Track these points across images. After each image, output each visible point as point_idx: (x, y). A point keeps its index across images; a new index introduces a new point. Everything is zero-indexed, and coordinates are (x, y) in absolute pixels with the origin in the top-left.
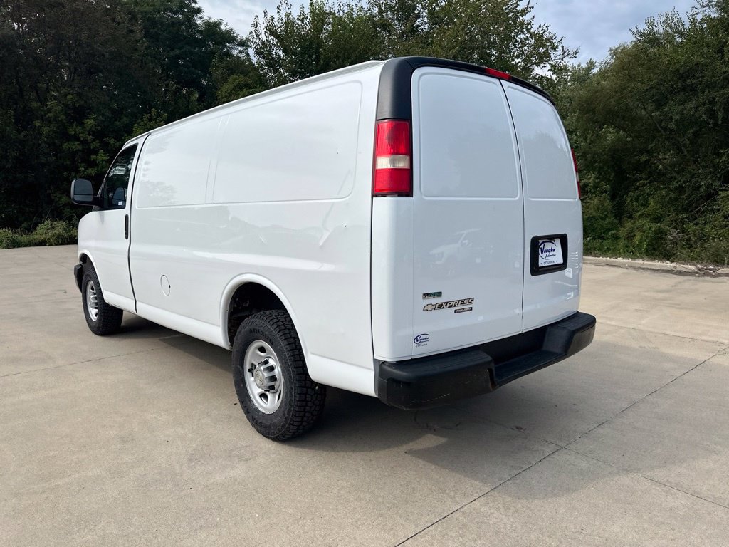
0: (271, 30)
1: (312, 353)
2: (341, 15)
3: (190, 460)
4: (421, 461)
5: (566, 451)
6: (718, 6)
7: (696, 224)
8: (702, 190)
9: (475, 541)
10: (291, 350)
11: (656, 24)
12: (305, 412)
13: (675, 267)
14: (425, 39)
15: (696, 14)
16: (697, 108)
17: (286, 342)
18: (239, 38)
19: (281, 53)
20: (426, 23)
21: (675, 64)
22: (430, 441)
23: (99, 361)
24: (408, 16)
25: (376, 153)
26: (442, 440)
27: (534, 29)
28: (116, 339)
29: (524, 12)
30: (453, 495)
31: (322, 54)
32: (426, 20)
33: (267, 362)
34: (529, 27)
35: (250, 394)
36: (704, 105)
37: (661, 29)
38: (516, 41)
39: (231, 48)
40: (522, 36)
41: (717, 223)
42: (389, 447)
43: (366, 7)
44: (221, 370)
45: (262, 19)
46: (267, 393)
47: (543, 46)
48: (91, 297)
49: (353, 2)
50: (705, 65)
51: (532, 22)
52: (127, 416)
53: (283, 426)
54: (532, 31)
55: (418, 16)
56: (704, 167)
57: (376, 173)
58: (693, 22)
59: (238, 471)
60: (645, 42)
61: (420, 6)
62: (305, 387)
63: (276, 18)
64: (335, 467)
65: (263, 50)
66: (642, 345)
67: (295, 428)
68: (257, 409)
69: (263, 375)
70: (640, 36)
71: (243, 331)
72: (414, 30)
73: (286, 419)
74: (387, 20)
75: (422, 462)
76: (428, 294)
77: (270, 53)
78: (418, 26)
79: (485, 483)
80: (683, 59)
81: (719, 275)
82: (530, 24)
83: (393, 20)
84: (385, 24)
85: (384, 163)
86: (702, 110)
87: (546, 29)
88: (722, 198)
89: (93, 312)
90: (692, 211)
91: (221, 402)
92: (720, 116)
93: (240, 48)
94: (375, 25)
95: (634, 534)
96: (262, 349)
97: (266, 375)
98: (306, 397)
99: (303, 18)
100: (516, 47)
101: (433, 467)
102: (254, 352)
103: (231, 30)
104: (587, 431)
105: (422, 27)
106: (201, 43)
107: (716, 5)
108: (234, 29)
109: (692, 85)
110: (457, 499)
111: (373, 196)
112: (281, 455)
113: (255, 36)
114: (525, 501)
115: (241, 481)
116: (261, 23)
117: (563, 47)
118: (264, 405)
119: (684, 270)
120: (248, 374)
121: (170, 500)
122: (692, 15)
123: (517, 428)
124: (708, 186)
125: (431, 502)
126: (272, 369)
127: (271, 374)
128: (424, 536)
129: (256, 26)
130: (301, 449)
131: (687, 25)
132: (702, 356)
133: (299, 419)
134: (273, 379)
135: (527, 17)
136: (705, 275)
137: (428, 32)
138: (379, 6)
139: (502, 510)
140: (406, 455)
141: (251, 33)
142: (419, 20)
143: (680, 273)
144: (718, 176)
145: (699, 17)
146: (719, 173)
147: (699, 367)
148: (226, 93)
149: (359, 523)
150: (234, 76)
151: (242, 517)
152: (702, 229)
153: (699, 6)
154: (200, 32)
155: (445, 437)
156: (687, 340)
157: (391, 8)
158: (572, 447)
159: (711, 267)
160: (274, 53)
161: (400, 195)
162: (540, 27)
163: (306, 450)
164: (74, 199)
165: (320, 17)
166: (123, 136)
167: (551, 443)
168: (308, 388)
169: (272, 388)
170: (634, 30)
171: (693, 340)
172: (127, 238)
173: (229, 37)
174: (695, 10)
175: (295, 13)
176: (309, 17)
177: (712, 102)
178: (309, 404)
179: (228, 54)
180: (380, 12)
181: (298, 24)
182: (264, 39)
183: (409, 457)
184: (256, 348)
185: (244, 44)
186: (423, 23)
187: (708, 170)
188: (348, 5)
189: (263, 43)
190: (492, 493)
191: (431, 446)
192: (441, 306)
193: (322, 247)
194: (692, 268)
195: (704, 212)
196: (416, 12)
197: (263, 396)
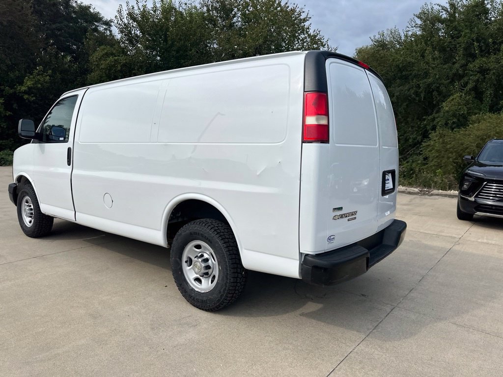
0: (131, 15)
1: (245, 249)
2: (181, 10)
3: (153, 329)
4: (313, 320)
5: (398, 309)
6: (421, 28)
7: (408, 162)
8: (410, 141)
9: (372, 370)
10: (227, 247)
11: (385, 35)
12: (235, 290)
13: (406, 189)
14: (240, 32)
15: (408, 31)
16: (410, 89)
17: (223, 242)
18: (104, 19)
19: (138, 33)
20: (239, 21)
21: (396, 61)
22: (312, 307)
23: (42, 257)
24: (228, 15)
25: (305, 114)
26: (320, 306)
27: (311, 32)
28: (48, 241)
29: (305, 20)
30: (344, 342)
31: (169, 36)
32: (240, 19)
33: (202, 256)
34: (308, 30)
35: (187, 279)
36: (413, 88)
37: (388, 38)
38: (299, 39)
39: (98, 26)
40: (303, 36)
41: (420, 162)
42: (288, 312)
43: (198, 6)
44: (143, 262)
45: (125, 8)
46: (201, 278)
47: (316, 43)
48: (26, 208)
49: (190, 2)
50: (413, 64)
51: (310, 28)
52: (87, 298)
53: (219, 300)
54: (309, 33)
55: (234, 16)
56: (412, 127)
57: (305, 127)
58: (406, 36)
59: (191, 334)
60: (378, 46)
61: (236, 10)
62: (237, 272)
63: (136, 8)
64: (259, 328)
65: (125, 29)
66: (411, 239)
67: (228, 301)
68: (193, 289)
69: (201, 265)
70: (375, 42)
71: (183, 234)
72: (231, 25)
73: (222, 296)
74: (212, 17)
75: (314, 322)
76: (335, 209)
77: (130, 32)
78: (234, 23)
79: (360, 332)
80: (402, 59)
81: (432, 195)
82: (308, 28)
83: (217, 17)
84: (211, 20)
85: (311, 120)
86: (412, 91)
87: (318, 33)
88: (424, 147)
89: (27, 220)
90: (405, 154)
91: (154, 285)
92: (422, 96)
93: (104, 27)
94: (204, 19)
95: (462, 358)
96: (198, 247)
97: (203, 265)
98: (237, 280)
99: (155, 10)
100: (299, 43)
101: (323, 324)
102: (191, 249)
103: (98, 12)
104: (405, 295)
105: (237, 23)
106: (75, 20)
107: (420, 27)
108: (100, 12)
109: (405, 75)
110: (348, 344)
111: (303, 142)
112: (217, 321)
113: (119, 19)
114: (390, 343)
115: (198, 341)
116: (124, 10)
117: (328, 45)
118: (199, 287)
119: (412, 191)
120: (184, 265)
121: (152, 359)
122: (406, 31)
123: (363, 295)
124: (414, 139)
125: (333, 347)
126: (207, 260)
127: (206, 264)
128: (339, 370)
129: (120, 12)
130: (229, 317)
131: (403, 38)
132: (448, 246)
133: (231, 295)
134: (208, 267)
135: (307, 24)
136: (424, 194)
137: (240, 28)
138: (207, 6)
139: (379, 349)
140: (302, 317)
141: (116, 17)
142: (235, 19)
143: (410, 193)
144: (420, 132)
145: (410, 33)
146: (421, 131)
147: (448, 252)
148: (96, 58)
149: (293, 365)
150: (103, 47)
151: (211, 367)
152: (411, 166)
153: (410, 27)
154: (75, 12)
155: (321, 303)
156: (434, 235)
157: (216, 9)
158: (400, 305)
159: (425, 190)
160: (133, 32)
161: (322, 142)
162: (315, 31)
163: (233, 317)
164: (21, 134)
165: (168, 10)
166: (15, 85)
167: (388, 304)
168: (238, 273)
169: (207, 274)
170: (372, 38)
171: (438, 236)
172: (69, 164)
173: (96, 18)
174: (408, 29)
175: (150, 6)
176: (160, 9)
177: (418, 86)
178: (239, 284)
179: (96, 30)
180: (208, 10)
181: (151, 13)
182: (126, 22)
183: (304, 318)
184: (193, 246)
185: (108, 24)
186: (238, 21)
187: (414, 129)
188: (186, 4)
189: (125, 24)
190: (367, 338)
191: (314, 310)
192: (342, 216)
193: (258, 175)
194: (416, 190)
195: (411, 155)
196: (233, 13)
197: (198, 280)
